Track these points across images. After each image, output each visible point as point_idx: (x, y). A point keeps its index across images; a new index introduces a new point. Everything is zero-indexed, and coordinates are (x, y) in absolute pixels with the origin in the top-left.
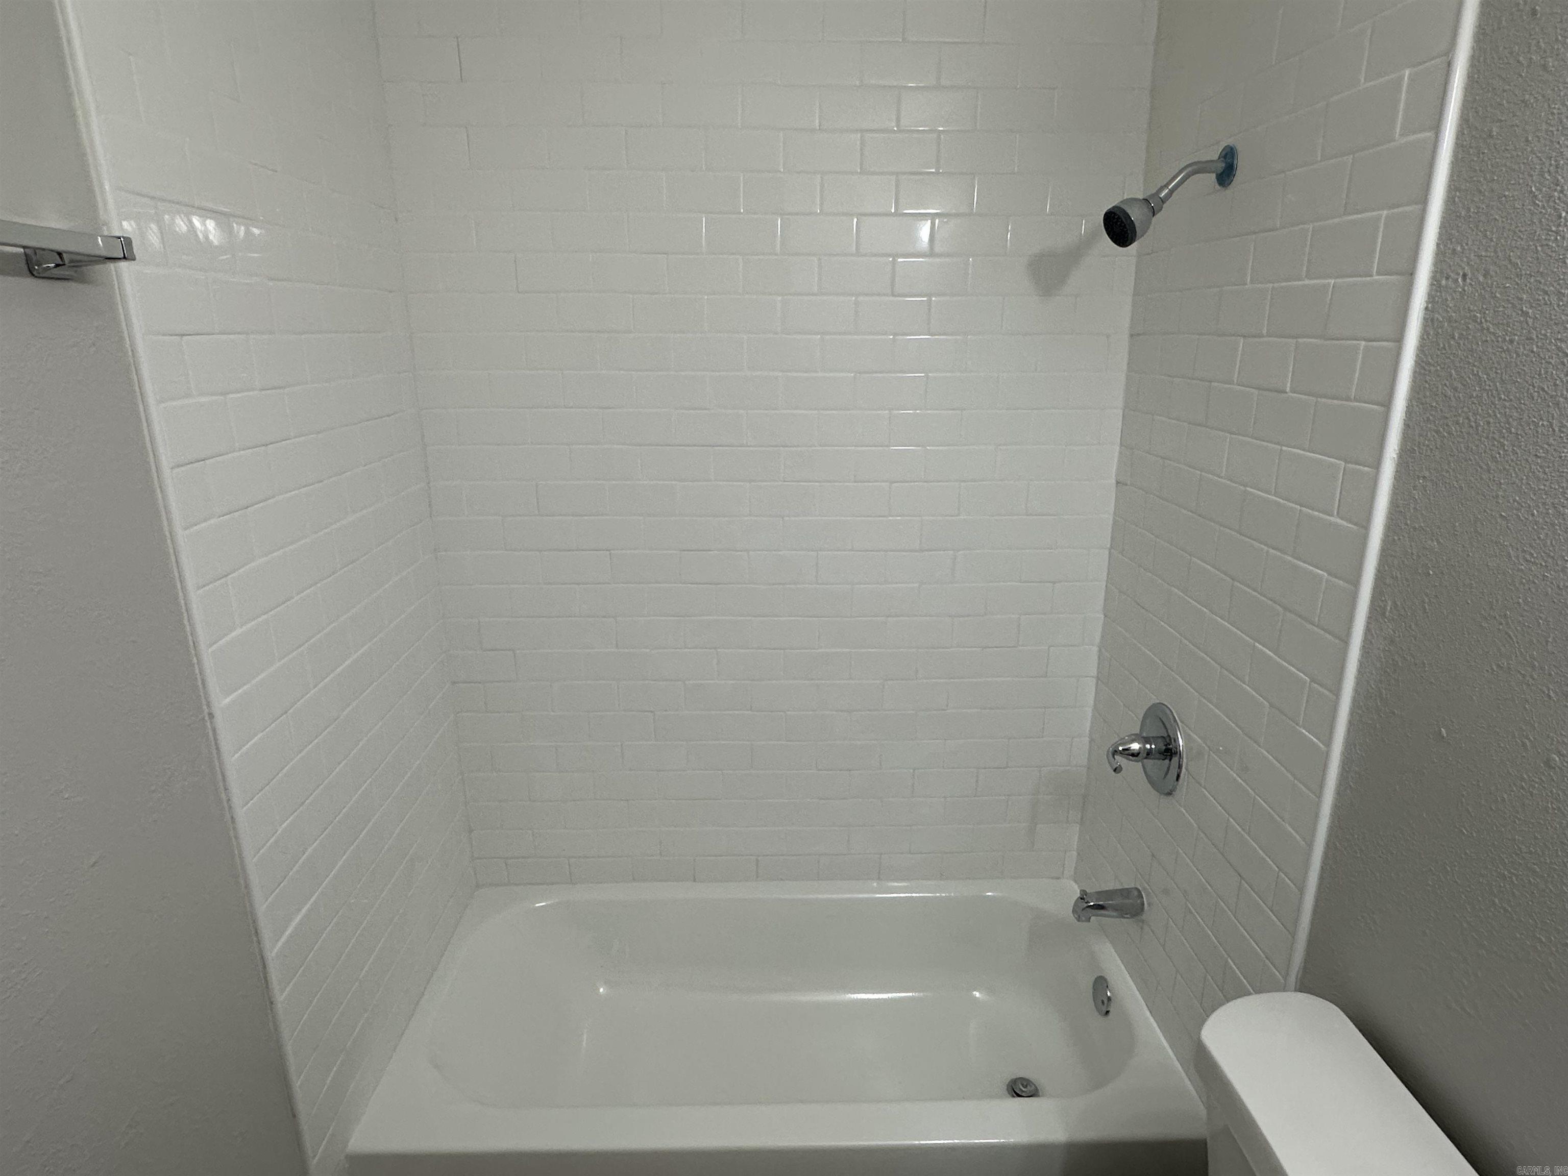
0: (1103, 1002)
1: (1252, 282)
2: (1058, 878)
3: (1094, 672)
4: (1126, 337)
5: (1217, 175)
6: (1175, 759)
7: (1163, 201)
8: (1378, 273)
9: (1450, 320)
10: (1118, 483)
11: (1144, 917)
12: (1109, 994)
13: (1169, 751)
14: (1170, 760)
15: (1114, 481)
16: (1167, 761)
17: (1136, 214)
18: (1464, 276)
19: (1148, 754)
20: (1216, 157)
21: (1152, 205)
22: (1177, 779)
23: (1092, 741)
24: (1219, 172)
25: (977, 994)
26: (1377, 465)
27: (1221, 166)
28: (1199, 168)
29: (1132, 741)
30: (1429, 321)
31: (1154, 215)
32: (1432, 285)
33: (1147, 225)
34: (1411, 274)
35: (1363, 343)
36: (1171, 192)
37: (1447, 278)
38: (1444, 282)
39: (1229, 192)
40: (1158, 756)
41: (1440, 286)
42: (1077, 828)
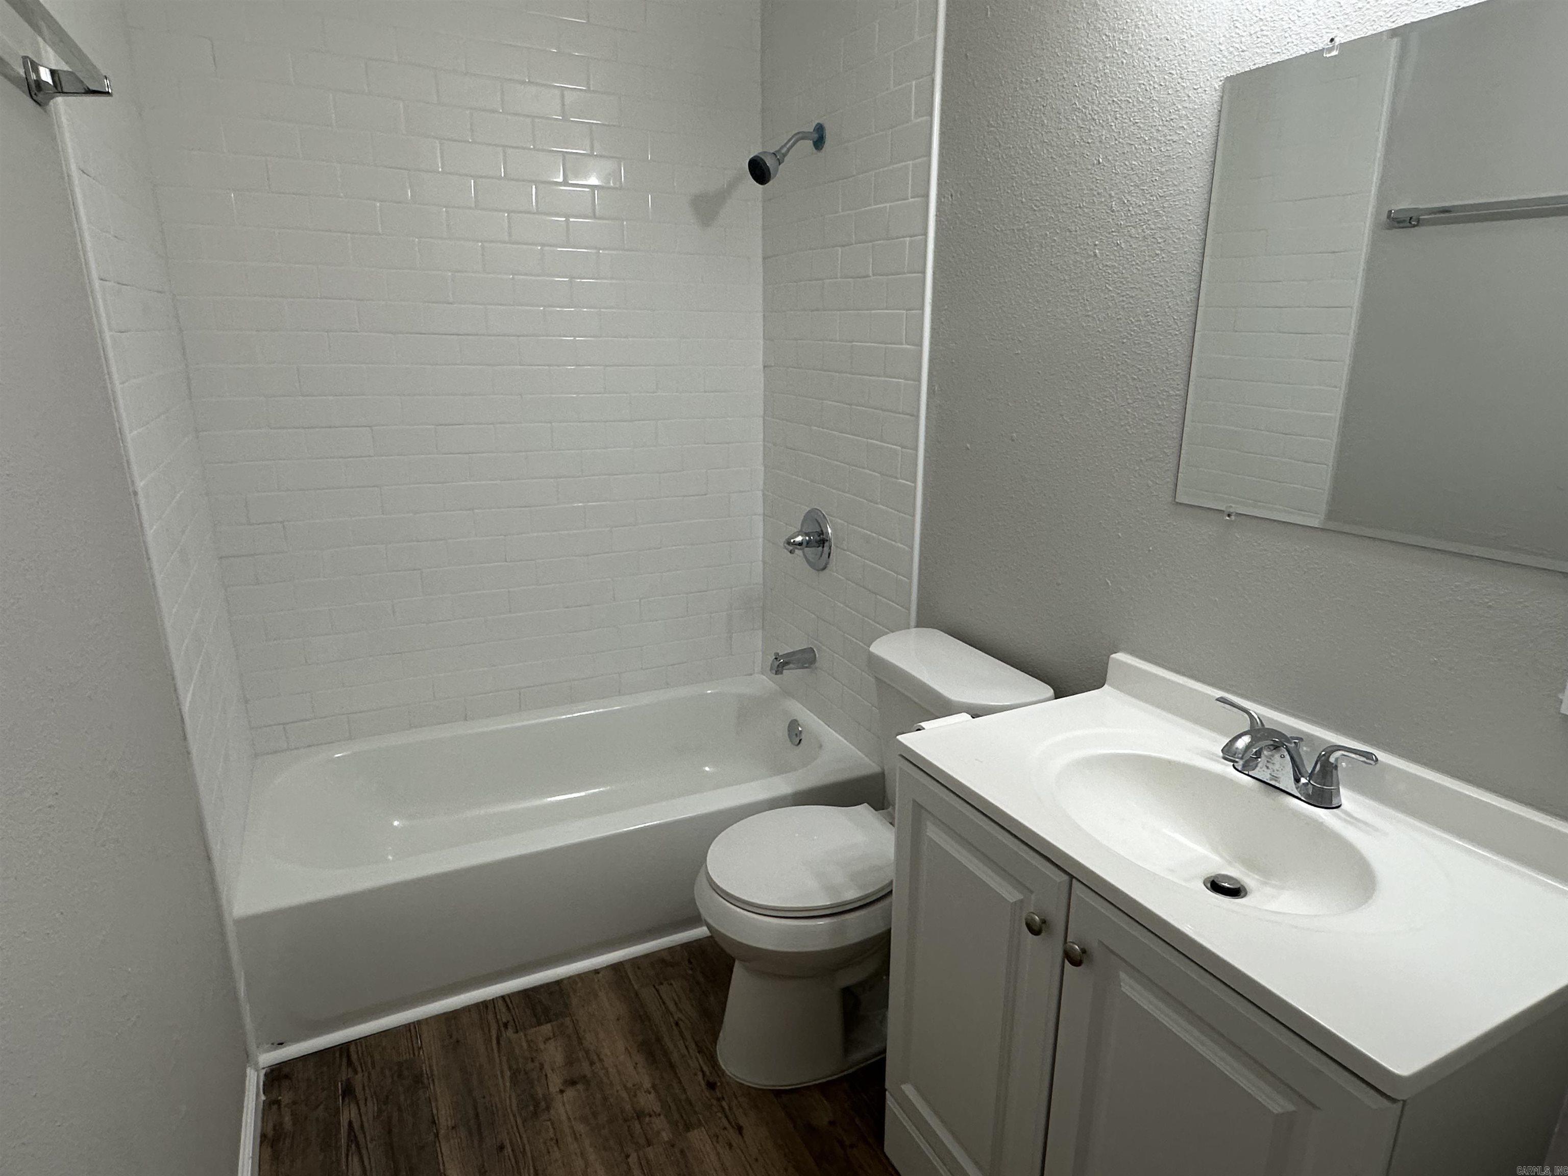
0: (796, 735)
1: (843, 210)
2: (751, 675)
3: (760, 510)
4: (760, 260)
5: (813, 142)
6: (827, 544)
7: (785, 155)
8: (912, 198)
9: (947, 220)
10: (764, 367)
11: (817, 664)
12: (800, 729)
13: (821, 541)
14: (823, 547)
15: (762, 367)
16: (820, 548)
17: (770, 162)
18: (952, 196)
19: (808, 543)
20: (812, 130)
21: (779, 157)
22: (829, 557)
23: (764, 562)
24: (815, 140)
25: (707, 769)
26: (922, 308)
27: (816, 136)
28: (802, 136)
29: (798, 536)
30: (938, 222)
31: (780, 164)
32: (937, 202)
33: (777, 171)
34: (927, 196)
35: (908, 239)
36: (789, 150)
37: (944, 197)
38: (943, 200)
39: (821, 154)
40: (815, 544)
41: (941, 201)
42: (760, 633)
